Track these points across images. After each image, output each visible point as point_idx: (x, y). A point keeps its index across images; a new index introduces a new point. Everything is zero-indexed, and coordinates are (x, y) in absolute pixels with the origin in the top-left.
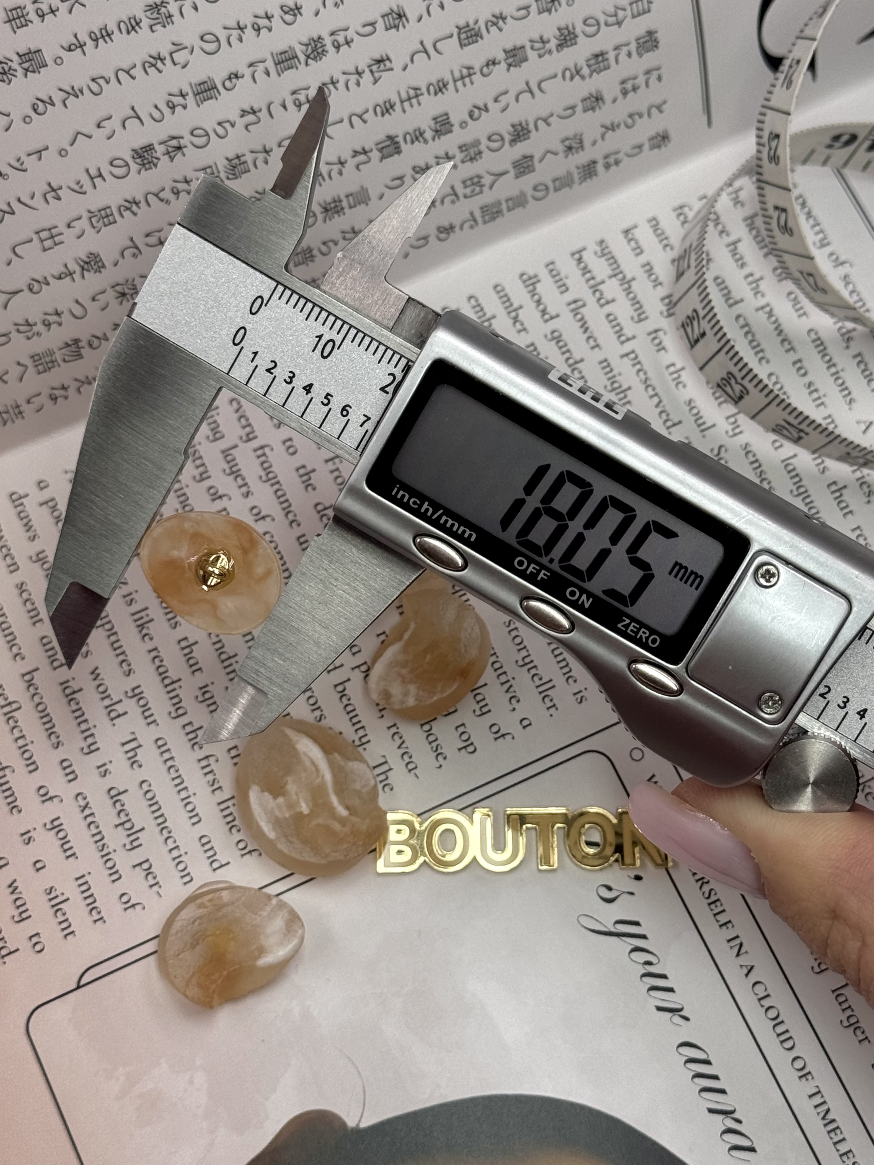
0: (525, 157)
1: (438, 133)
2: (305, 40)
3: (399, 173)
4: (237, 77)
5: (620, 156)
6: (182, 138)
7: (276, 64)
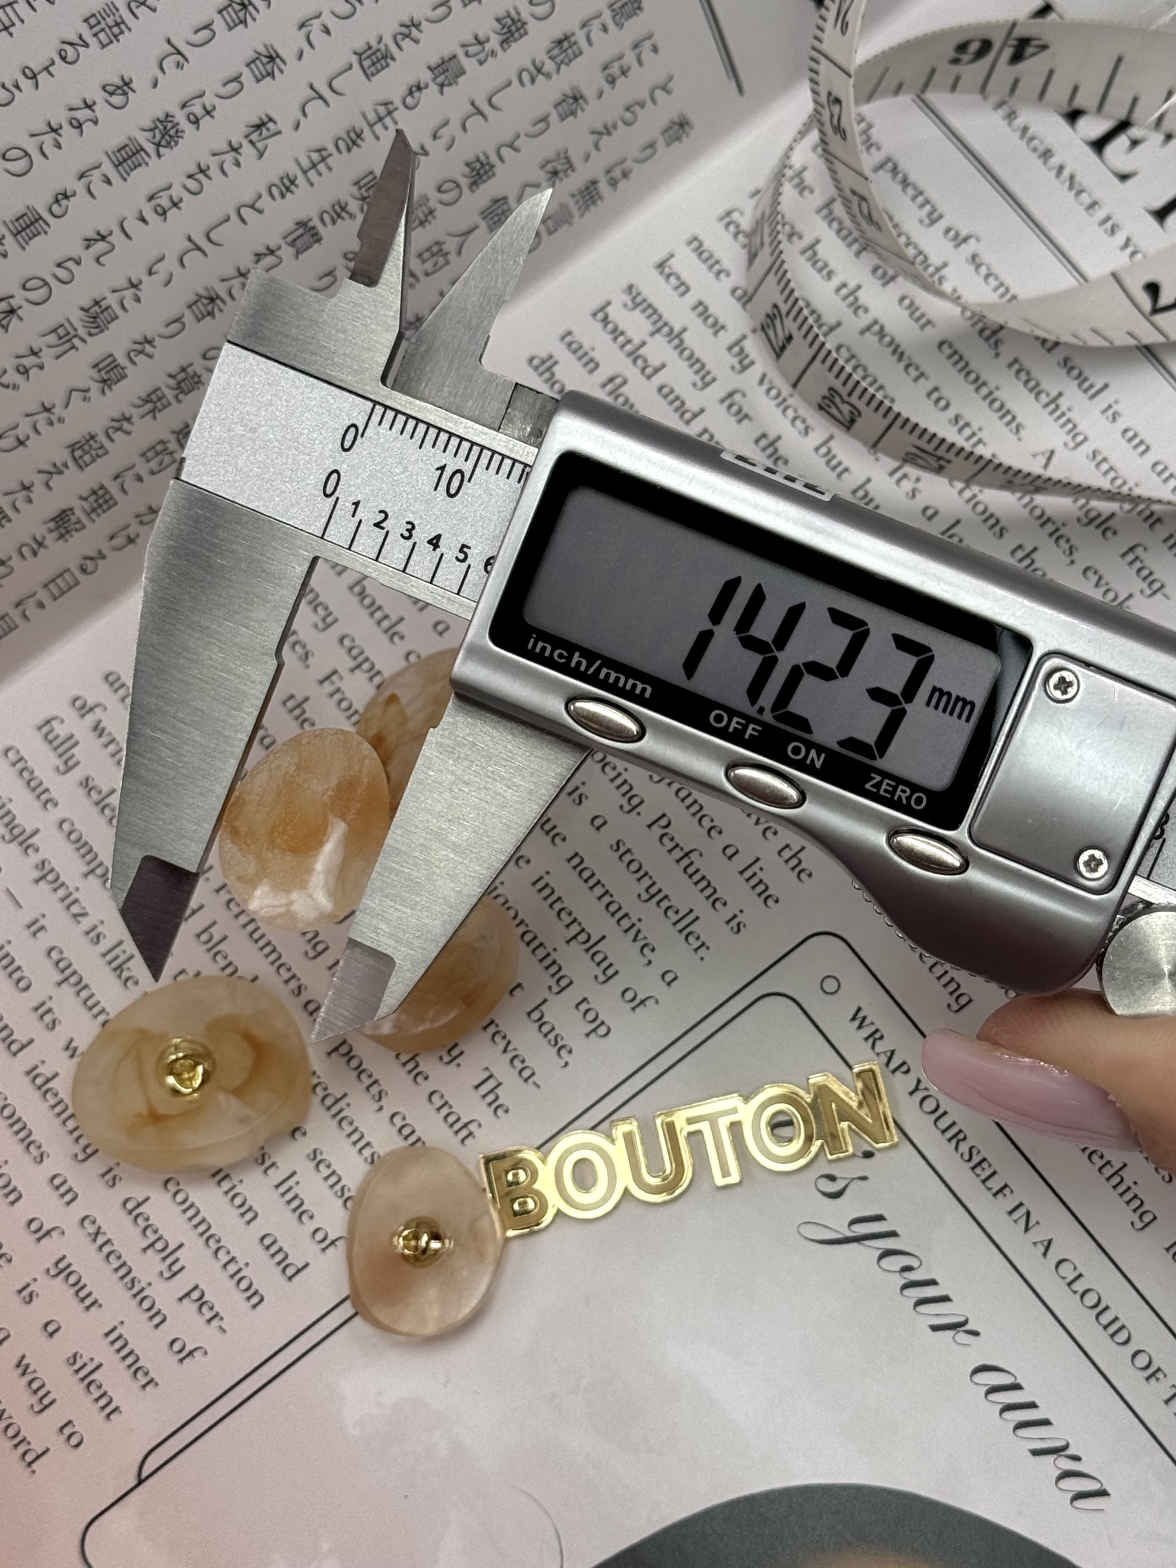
0: (497, 201)
2: (148, 124)
3: (326, 268)
4: (66, 196)
5: (629, 164)
6: (12, 297)
7: (116, 166)
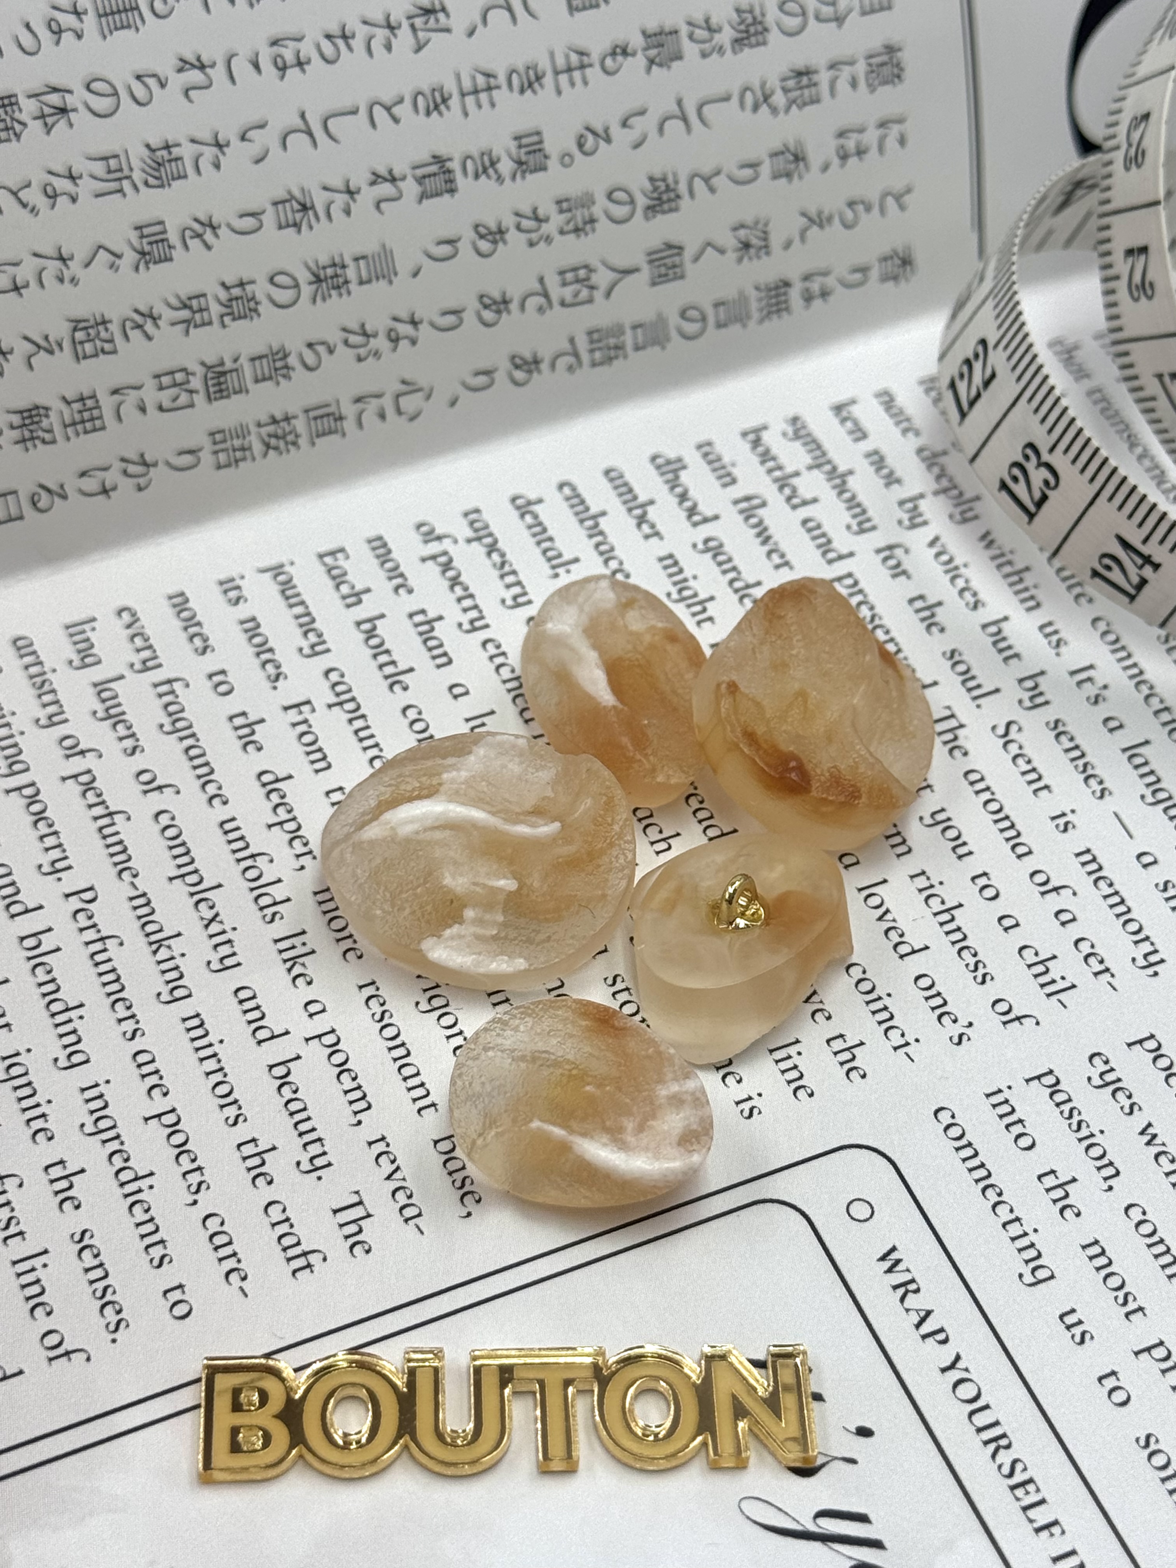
0: (669, 246)
1: (522, 167)
3: (450, 232)
5: (831, 281)
6: (70, 92)
